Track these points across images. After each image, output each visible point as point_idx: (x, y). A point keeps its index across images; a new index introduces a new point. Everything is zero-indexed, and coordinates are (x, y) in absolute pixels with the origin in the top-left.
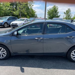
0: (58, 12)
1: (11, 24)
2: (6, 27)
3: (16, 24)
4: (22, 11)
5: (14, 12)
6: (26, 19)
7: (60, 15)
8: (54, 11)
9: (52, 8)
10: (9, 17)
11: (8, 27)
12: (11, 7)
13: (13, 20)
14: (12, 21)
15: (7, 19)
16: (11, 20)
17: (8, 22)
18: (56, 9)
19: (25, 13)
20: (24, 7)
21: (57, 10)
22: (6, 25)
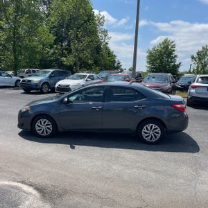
0: (175, 56)
1: (56, 86)
2: (45, 91)
3: (68, 86)
4: (81, 55)
5: (64, 59)
6: (88, 75)
7: (180, 64)
8: (165, 53)
9: (160, 45)
10: (52, 70)
11: (49, 93)
12: (56, 49)
13: (61, 77)
14: (60, 80)
15: (48, 75)
16: (57, 78)
17: (51, 82)
18: (170, 47)
19: (88, 60)
20: (88, 47)
21: (174, 51)
22: (45, 89)
